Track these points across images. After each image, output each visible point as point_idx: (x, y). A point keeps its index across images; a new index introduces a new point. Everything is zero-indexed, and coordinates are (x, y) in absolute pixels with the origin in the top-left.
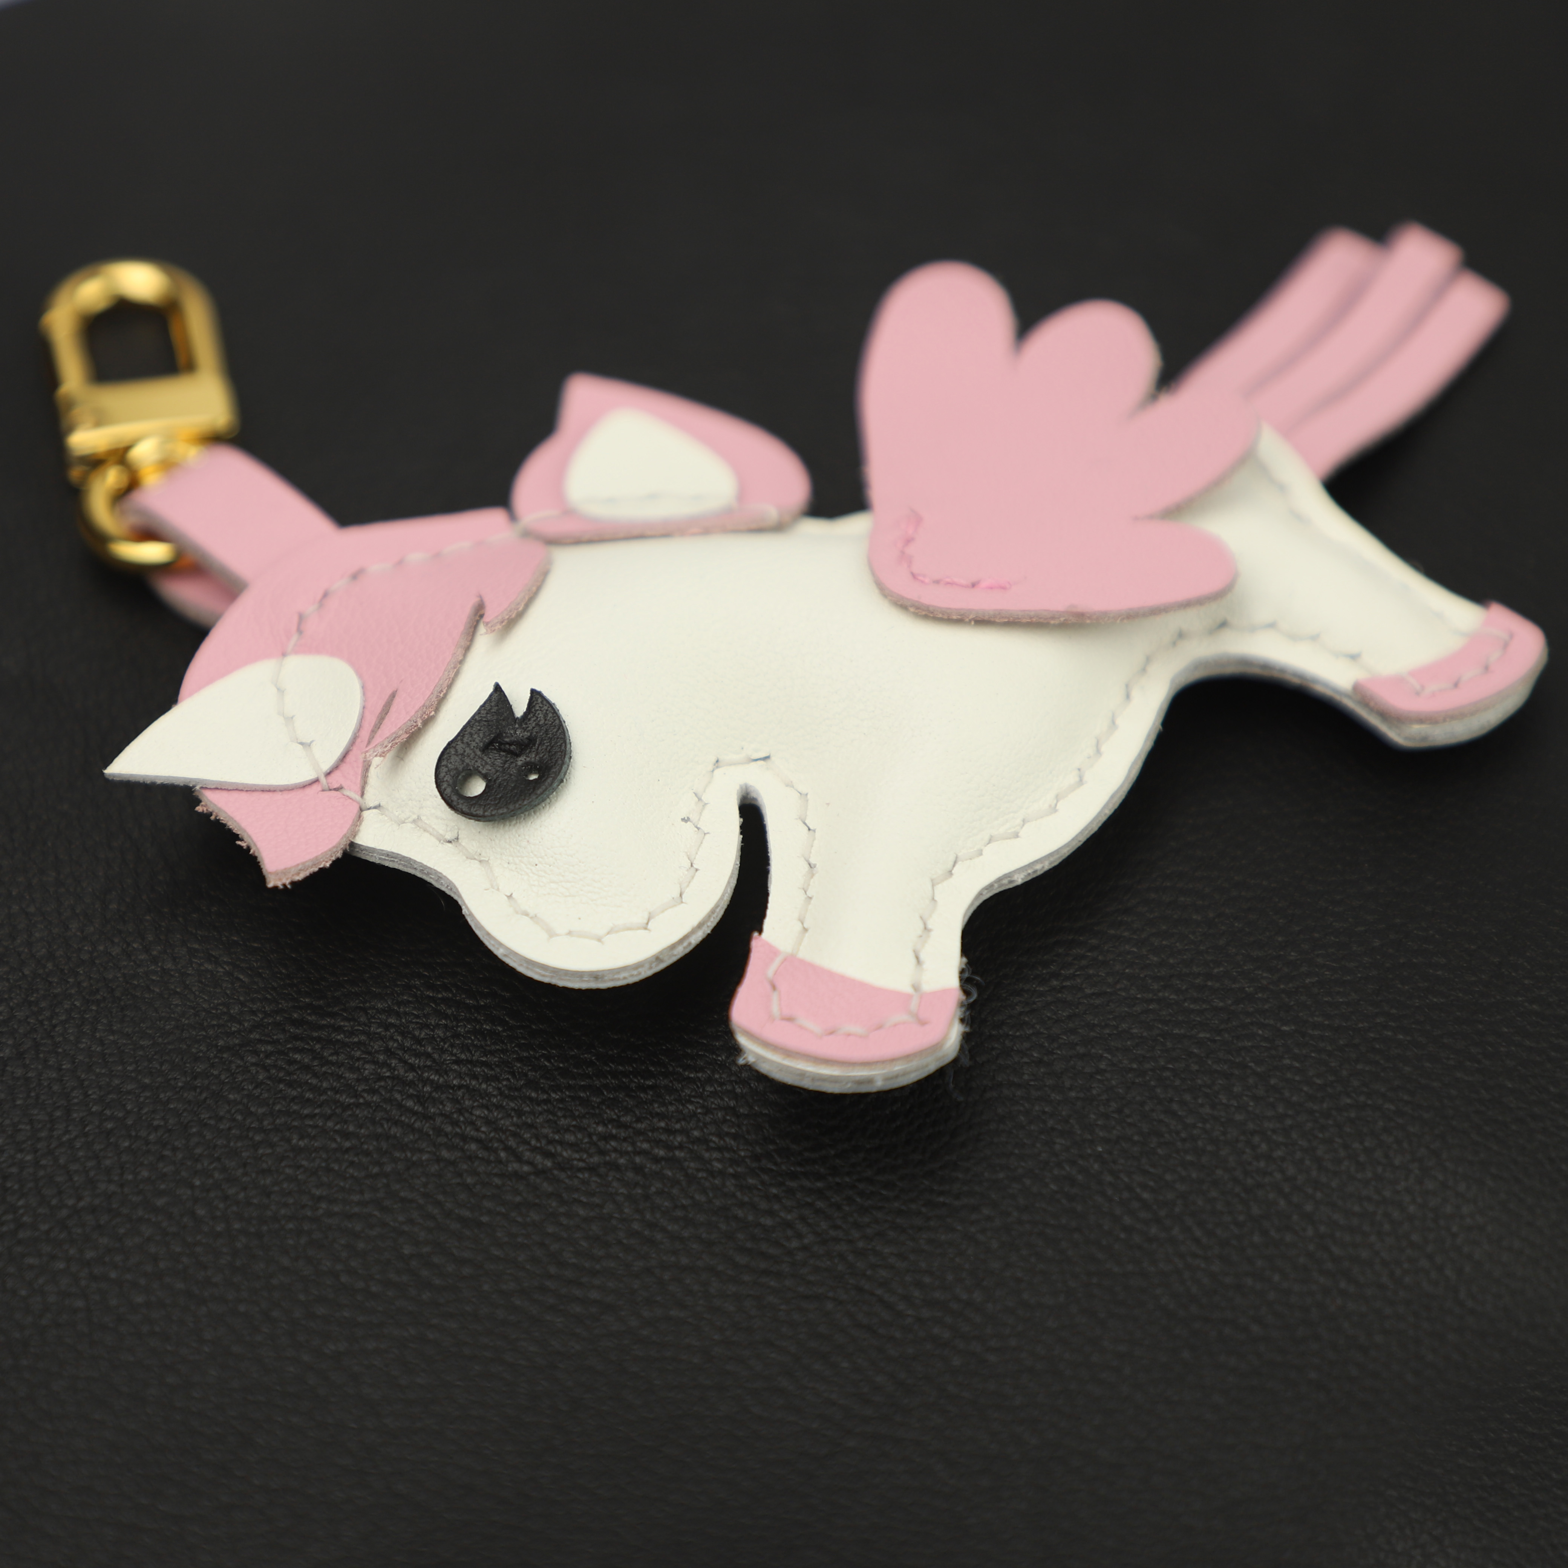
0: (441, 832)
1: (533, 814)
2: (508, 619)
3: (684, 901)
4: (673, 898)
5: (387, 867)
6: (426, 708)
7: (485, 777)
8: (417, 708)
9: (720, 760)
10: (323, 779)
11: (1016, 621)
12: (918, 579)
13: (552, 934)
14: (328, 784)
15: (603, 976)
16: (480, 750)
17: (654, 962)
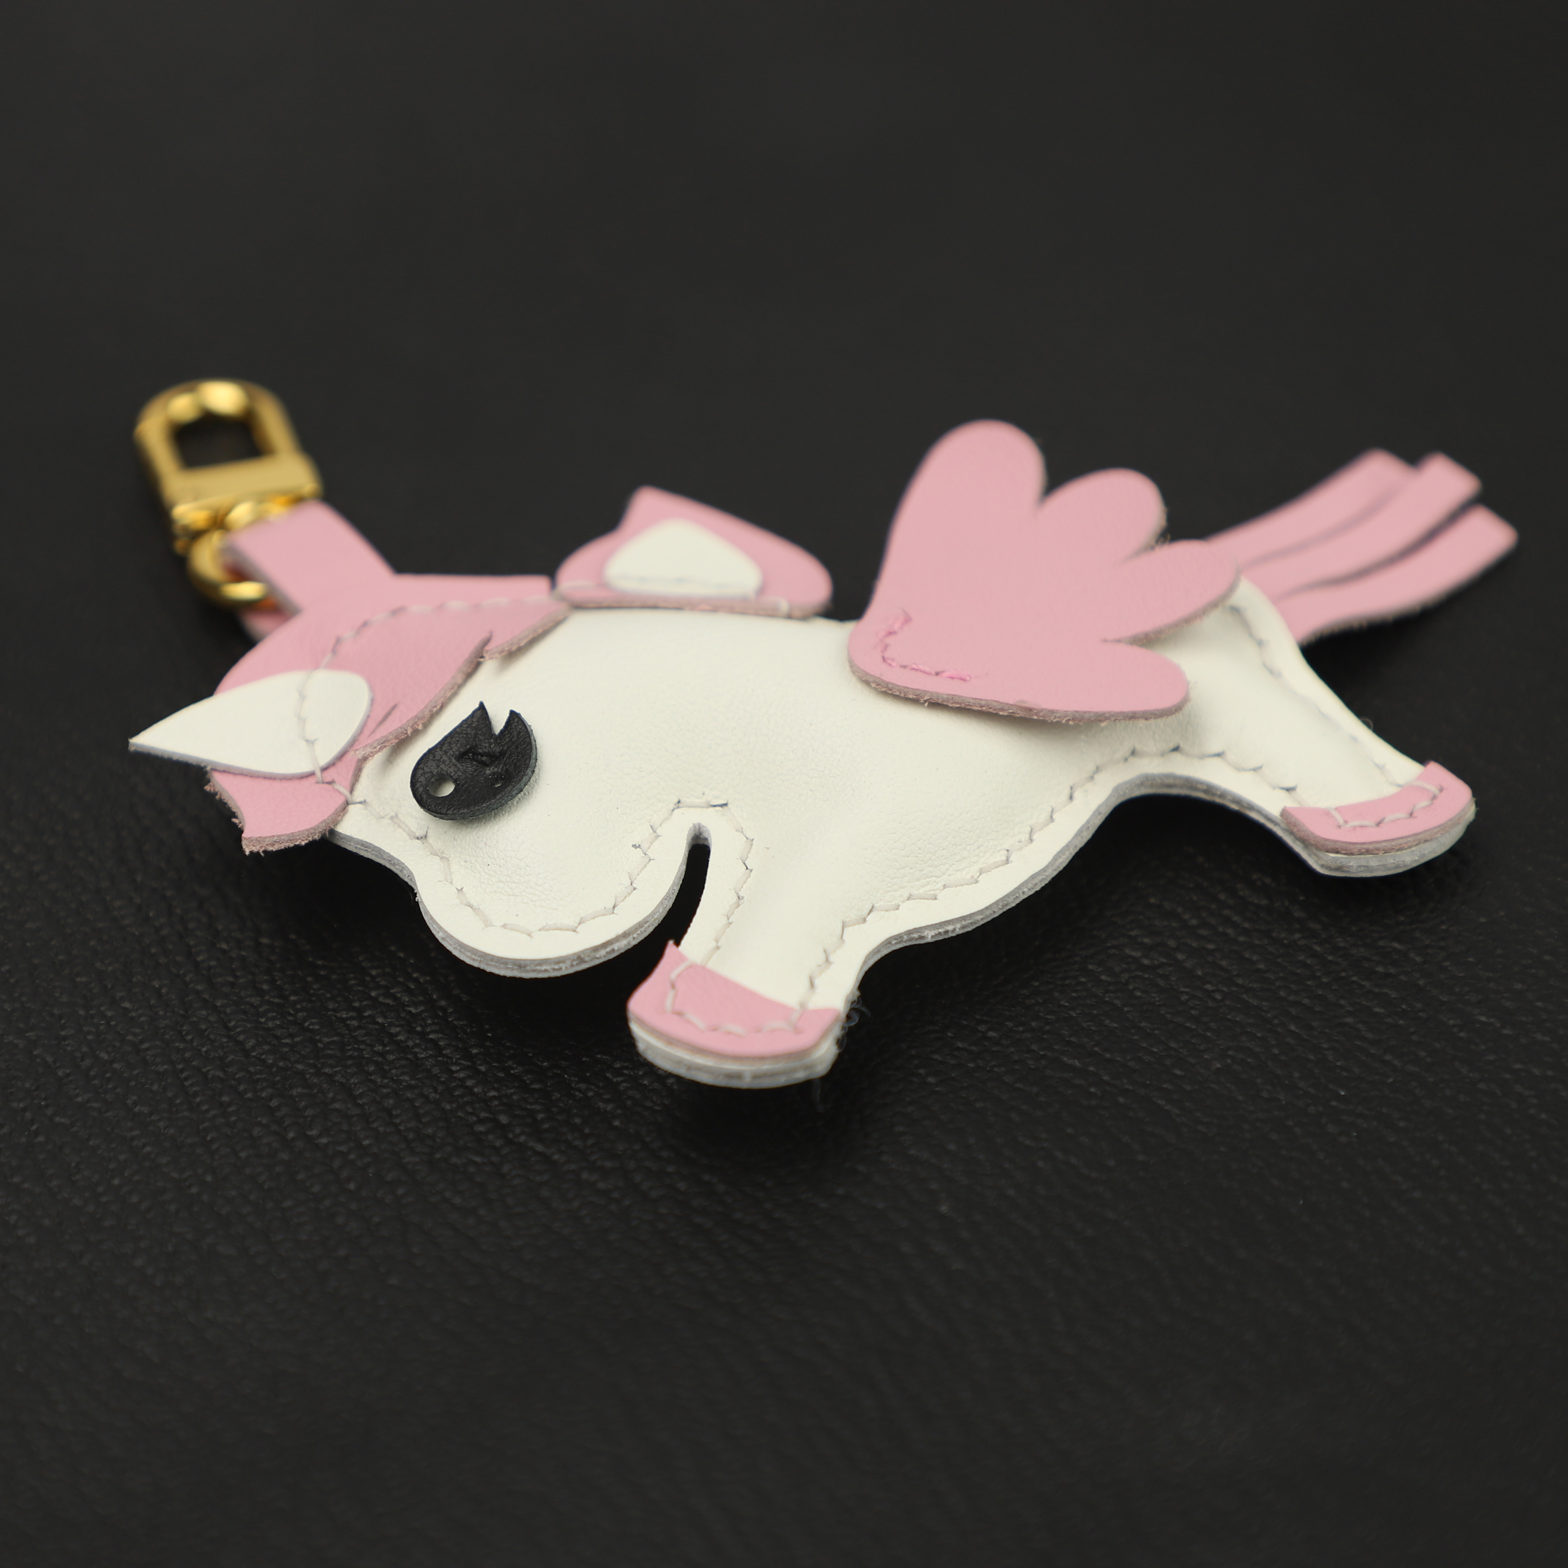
0: (414, 830)
1: (493, 819)
2: (508, 650)
3: (615, 912)
4: (605, 908)
5: (362, 856)
6: (418, 719)
7: (455, 781)
8: (409, 717)
9: (681, 801)
10: (318, 773)
11: (967, 707)
12: (887, 662)
13: (487, 923)
14: (322, 777)
15: (525, 966)
16: (455, 759)
17: (575, 960)
